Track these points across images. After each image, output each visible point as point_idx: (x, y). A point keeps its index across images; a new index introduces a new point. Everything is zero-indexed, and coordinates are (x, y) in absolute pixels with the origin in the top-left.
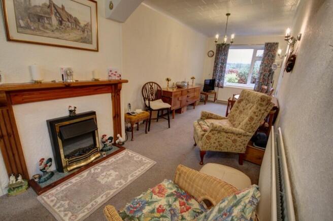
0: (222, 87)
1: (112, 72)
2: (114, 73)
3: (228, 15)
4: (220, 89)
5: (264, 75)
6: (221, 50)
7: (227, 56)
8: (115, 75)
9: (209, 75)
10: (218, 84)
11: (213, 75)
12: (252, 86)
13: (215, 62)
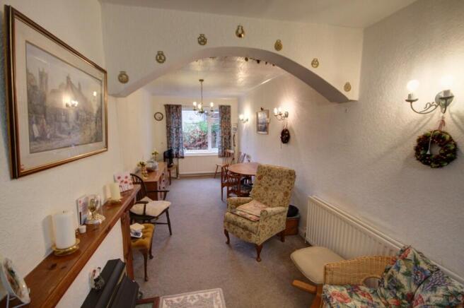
0: (183, 157)
1: (121, 179)
2: (125, 180)
3: (201, 81)
4: (180, 160)
5: (225, 139)
6: (173, 112)
7: (181, 119)
8: (126, 182)
9: (162, 143)
10: (177, 154)
11: (168, 143)
12: (216, 151)
13: (167, 127)
